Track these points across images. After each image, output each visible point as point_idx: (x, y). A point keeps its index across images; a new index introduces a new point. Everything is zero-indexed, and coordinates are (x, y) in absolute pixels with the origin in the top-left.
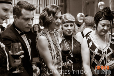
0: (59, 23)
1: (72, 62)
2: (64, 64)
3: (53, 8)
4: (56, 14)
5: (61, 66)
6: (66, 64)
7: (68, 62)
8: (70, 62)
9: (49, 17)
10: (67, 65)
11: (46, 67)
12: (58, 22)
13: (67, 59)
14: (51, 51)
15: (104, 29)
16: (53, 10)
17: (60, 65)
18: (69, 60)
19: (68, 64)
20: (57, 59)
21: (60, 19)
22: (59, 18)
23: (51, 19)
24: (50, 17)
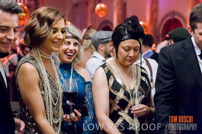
0: (59, 39)
1: (80, 115)
2: (64, 116)
3: (49, 12)
4: (54, 23)
5: (60, 119)
6: (68, 117)
7: (73, 113)
8: (76, 115)
9: (41, 27)
10: (70, 119)
11: (31, 120)
12: (58, 37)
13: (71, 108)
14: (43, 92)
15: (129, 55)
16: (49, 15)
17: (58, 118)
18: (75, 110)
19: (73, 118)
20: (53, 106)
21: (63, 32)
22: (60, 31)
23: (45, 32)
24: (43, 28)
